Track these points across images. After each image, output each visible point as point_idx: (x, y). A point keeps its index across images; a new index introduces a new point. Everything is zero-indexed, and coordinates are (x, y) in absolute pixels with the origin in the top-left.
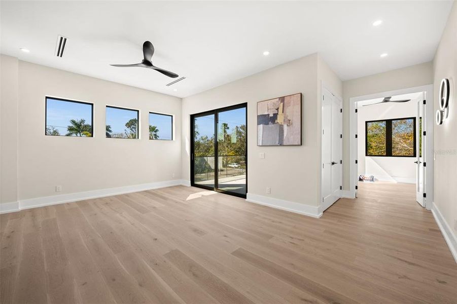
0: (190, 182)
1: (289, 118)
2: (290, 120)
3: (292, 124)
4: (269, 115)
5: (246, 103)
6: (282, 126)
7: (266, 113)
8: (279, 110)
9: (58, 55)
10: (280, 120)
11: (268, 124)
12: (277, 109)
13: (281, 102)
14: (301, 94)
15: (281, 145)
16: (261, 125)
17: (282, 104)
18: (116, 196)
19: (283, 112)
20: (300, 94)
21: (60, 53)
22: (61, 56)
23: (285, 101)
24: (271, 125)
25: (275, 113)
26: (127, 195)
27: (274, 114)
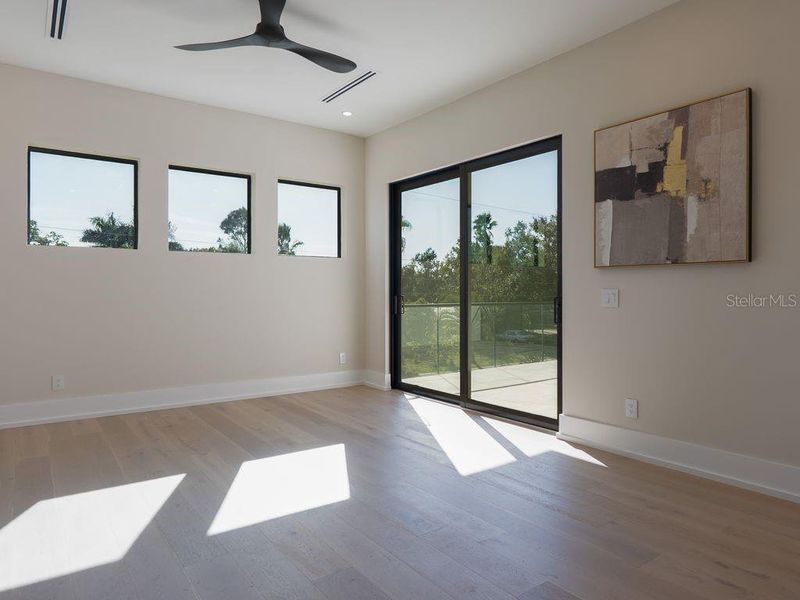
0: (388, 377)
1: (704, 174)
2: (707, 182)
3: (716, 192)
4: (633, 168)
5: (559, 137)
6: (682, 200)
7: (625, 163)
8: (671, 150)
9: (52, 35)
10: (673, 181)
11: (631, 197)
12: (664, 148)
13: (677, 124)
14: (750, 89)
15: (675, 262)
16: (609, 204)
17: (679, 130)
18: (193, 408)
19: (683, 156)
20: (745, 94)
21: (57, 29)
22: (60, 37)
23: (692, 121)
24: (641, 202)
25: (653, 160)
26: (221, 406)
27: (653, 166)
